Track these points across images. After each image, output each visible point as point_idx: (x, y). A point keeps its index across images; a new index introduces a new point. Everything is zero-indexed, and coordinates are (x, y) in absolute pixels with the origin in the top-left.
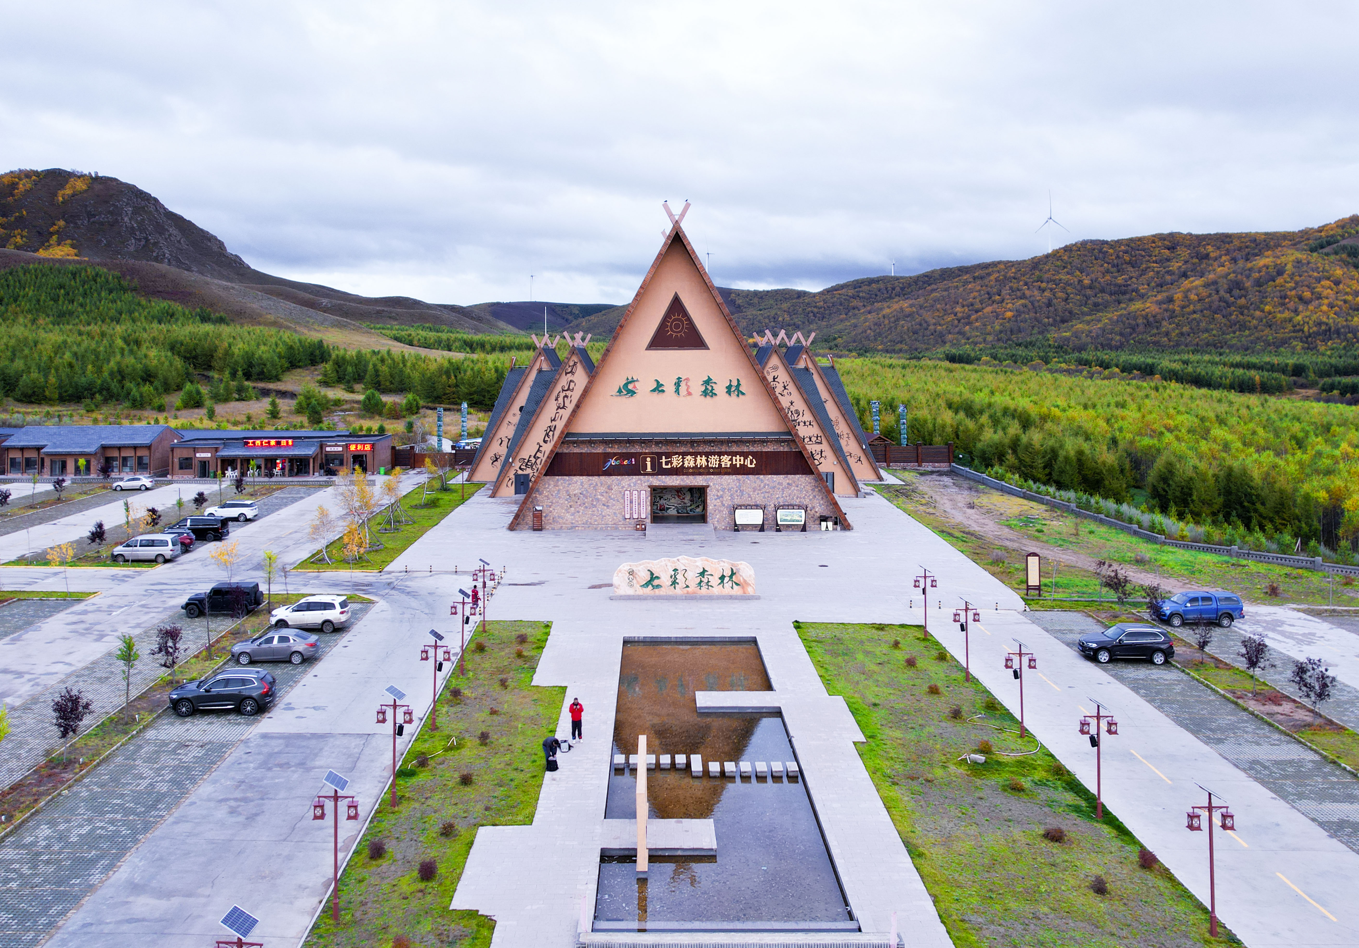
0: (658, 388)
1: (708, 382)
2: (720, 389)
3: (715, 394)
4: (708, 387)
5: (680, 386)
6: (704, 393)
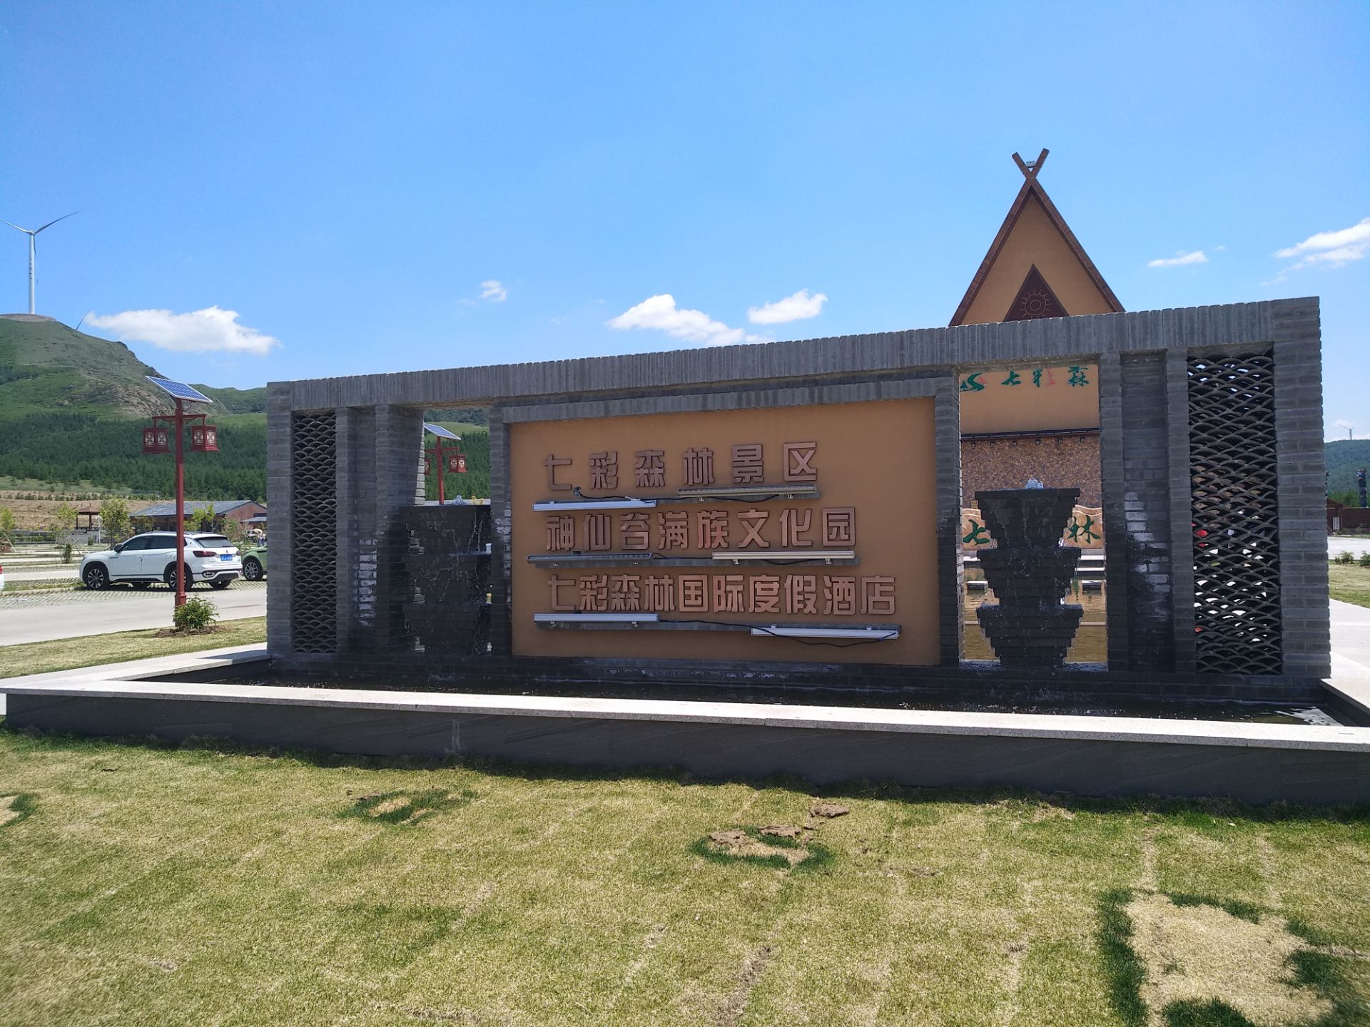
0: (1013, 379)
3: (1087, 382)
4: (1076, 374)
5: (1039, 375)
6: (1072, 381)
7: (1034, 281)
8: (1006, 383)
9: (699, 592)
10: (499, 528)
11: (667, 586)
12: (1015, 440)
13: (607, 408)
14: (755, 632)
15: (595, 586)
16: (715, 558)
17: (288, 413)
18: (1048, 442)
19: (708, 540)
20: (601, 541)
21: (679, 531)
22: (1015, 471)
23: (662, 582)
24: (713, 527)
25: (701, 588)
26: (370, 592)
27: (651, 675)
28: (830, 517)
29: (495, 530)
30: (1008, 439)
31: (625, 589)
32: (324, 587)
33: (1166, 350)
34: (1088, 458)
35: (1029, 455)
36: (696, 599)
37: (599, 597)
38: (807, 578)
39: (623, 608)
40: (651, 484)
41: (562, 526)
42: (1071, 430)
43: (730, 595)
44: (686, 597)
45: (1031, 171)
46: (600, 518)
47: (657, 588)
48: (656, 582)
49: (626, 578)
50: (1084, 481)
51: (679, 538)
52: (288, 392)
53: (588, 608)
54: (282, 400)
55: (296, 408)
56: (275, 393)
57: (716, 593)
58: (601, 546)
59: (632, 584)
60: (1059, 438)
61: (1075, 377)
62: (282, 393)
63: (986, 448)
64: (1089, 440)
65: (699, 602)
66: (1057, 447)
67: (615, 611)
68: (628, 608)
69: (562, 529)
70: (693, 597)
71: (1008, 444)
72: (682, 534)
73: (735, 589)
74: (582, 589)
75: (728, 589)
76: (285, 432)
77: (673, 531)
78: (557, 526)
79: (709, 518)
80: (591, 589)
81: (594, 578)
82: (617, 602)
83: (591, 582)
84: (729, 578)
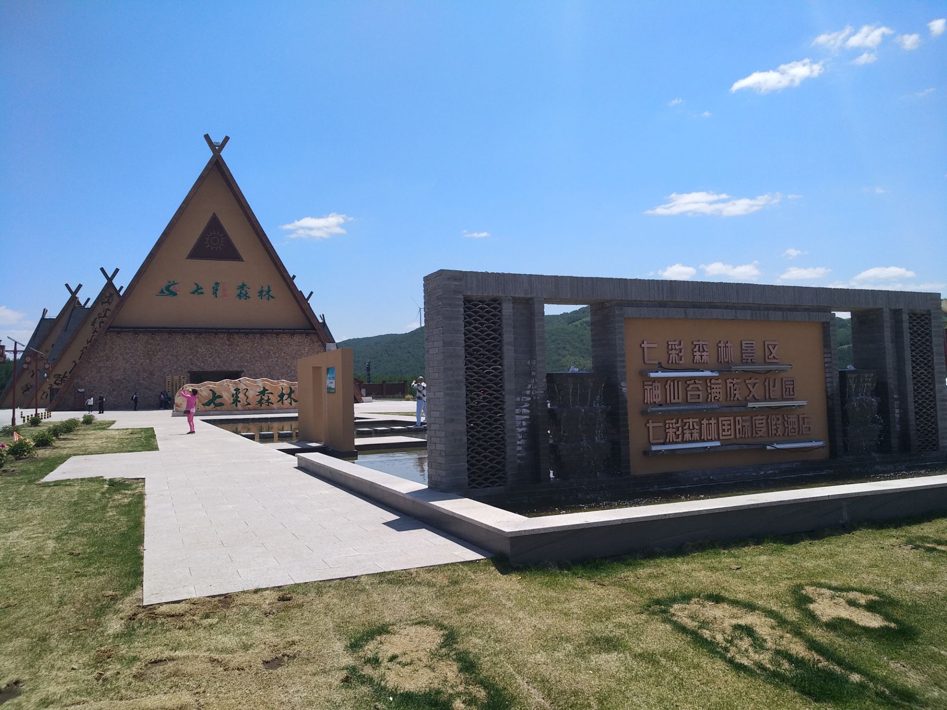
0: (198, 290)
1: (243, 286)
2: (253, 293)
3: (248, 297)
4: (242, 292)
5: (217, 290)
6: (239, 296)
7: (214, 225)
8: (194, 293)
9: (729, 427)
10: (624, 389)
11: (713, 424)
12: (200, 334)
13: (686, 313)
14: (768, 447)
15: (675, 426)
16: (748, 406)
17: (461, 297)
18: (222, 336)
19: (733, 396)
20: (676, 397)
21: (718, 391)
22: (198, 355)
23: (710, 422)
24: (735, 388)
25: (730, 425)
26: (520, 437)
27: (715, 479)
28: (786, 383)
29: (621, 390)
30: (194, 333)
31: (691, 427)
32: (492, 435)
33: (902, 309)
34: (249, 348)
35: (209, 344)
36: (728, 431)
37: (677, 433)
38: (778, 416)
39: (690, 439)
40: (703, 362)
41: (654, 387)
42: (239, 329)
43: (744, 427)
44: (724, 430)
45: (216, 149)
46: (676, 382)
47: (708, 425)
48: (707, 422)
49: (691, 421)
50: (246, 364)
51: (718, 395)
52: (461, 280)
53: (671, 440)
54: (455, 285)
55: (469, 293)
56: (449, 279)
57: (738, 427)
58: (676, 401)
59: (695, 424)
60: (231, 334)
61: (241, 293)
62: (455, 280)
63: (178, 338)
64: (250, 336)
65: (729, 433)
66: (228, 340)
67: (686, 442)
68: (693, 439)
69: (654, 389)
70: (726, 430)
71: (194, 336)
72: (719, 393)
73: (746, 424)
74: (667, 429)
75: (743, 425)
76: (459, 311)
77: (715, 390)
78: (651, 387)
79: (732, 383)
80: (673, 428)
81: (674, 421)
82: (687, 436)
83: (672, 424)
84: (744, 418)
